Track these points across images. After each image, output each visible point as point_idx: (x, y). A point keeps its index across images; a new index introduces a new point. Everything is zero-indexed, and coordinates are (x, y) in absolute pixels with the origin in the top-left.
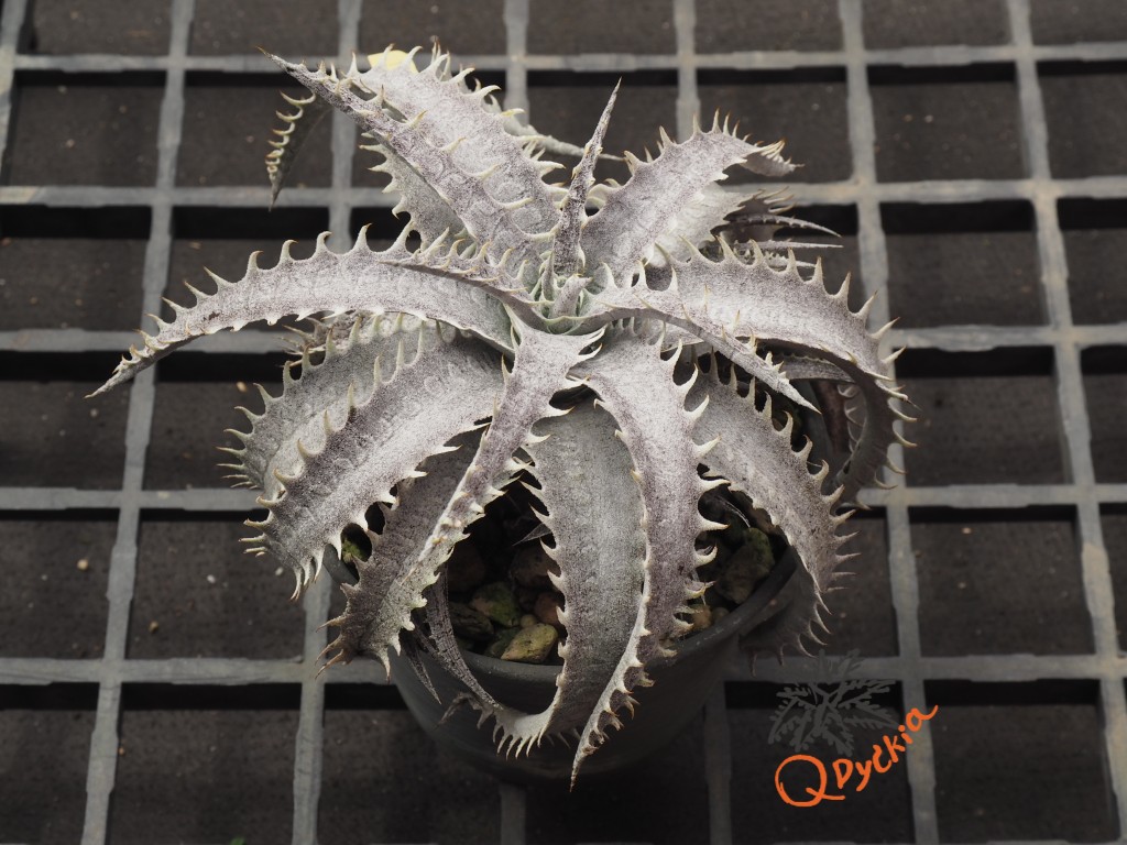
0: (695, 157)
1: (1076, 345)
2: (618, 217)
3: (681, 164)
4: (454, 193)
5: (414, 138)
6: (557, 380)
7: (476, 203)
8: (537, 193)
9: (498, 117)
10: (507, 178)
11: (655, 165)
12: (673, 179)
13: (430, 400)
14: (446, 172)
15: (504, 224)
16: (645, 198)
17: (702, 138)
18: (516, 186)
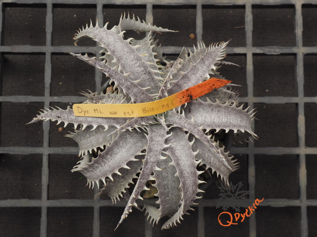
0: (200, 68)
1: (303, 53)
2: (177, 88)
3: (196, 71)
4: (128, 88)
5: (116, 72)
6: (158, 157)
7: (134, 90)
8: (153, 79)
9: (141, 55)
10: (144, 74)
11: (188, 72)
12: (193, 77)
13: (122, 148)
14: (125, 82)
15: (143, 93)
16: (185, 83)
17: (202, 59)
18: (146, 77)
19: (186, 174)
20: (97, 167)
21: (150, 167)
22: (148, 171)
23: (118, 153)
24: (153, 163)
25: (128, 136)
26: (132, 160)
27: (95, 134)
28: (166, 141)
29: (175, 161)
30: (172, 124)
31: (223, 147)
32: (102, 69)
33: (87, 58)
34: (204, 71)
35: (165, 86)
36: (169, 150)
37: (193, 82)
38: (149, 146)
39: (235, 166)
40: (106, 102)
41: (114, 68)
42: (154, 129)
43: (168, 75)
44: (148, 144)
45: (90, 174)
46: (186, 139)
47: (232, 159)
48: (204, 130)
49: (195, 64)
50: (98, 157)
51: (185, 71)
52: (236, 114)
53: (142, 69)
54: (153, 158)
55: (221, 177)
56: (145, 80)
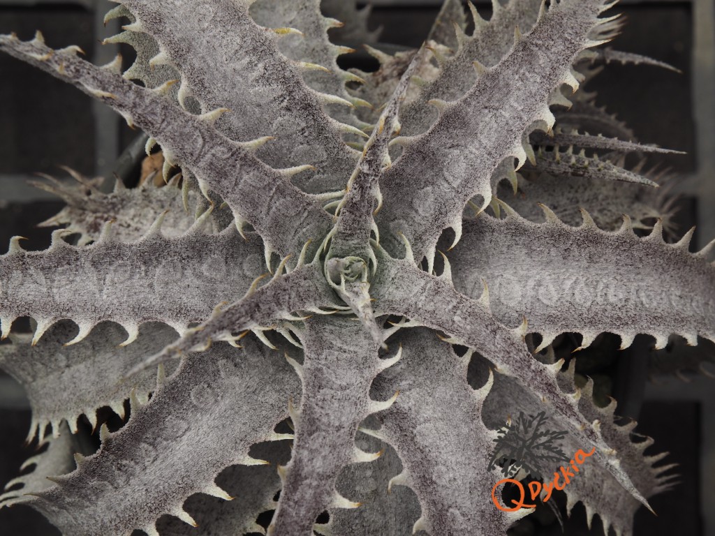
0: (516, 83)
2: (419, 168)
3: (497, 96)
4: (218, 173)
5: (165, 108)
6: (345, 452)
7: (246, 177)
8: (321, 129)
9: (270, 34)
10: (283, 112)
11: (465, 101)
12: (487, 119)
13: (199, 415)
14: (207, 147)
15: (281, 192)
16: (452, 146)
17: (524, 46)
18: (294, 122)
19: (460, 519)
20: (98, 492)
21: (309, 494)
22: (303, 512)
23: (180, 433)
24: (322, 477)
25: (221, 362)
26: (241, 463)
27: (89, 352)
28: (379, 387)
29: (413, 469)
30: (400, 314)
31: (611, 405)
32: (106, 94)
33: (41, 52)
34: (532, 95)
35: (370, 162)
36: (390, 424)
37: (485, 141)
38: (308, 410)
39: (659, 476)
40: (136, 219)
41: (158, 89)
42: (327, 336)
43: (383, 117)
44: (303, 399)
45: (70, 518)
46: (460, 378)
47: (649, 452)
48: (535, 339)
49: (495, 67)
50: (99, 451)
51: (453, 96)
52: (664, 271)
53: (278, 89)
54: (325, 458)
55: (601, 523)
56: (288, 137)
